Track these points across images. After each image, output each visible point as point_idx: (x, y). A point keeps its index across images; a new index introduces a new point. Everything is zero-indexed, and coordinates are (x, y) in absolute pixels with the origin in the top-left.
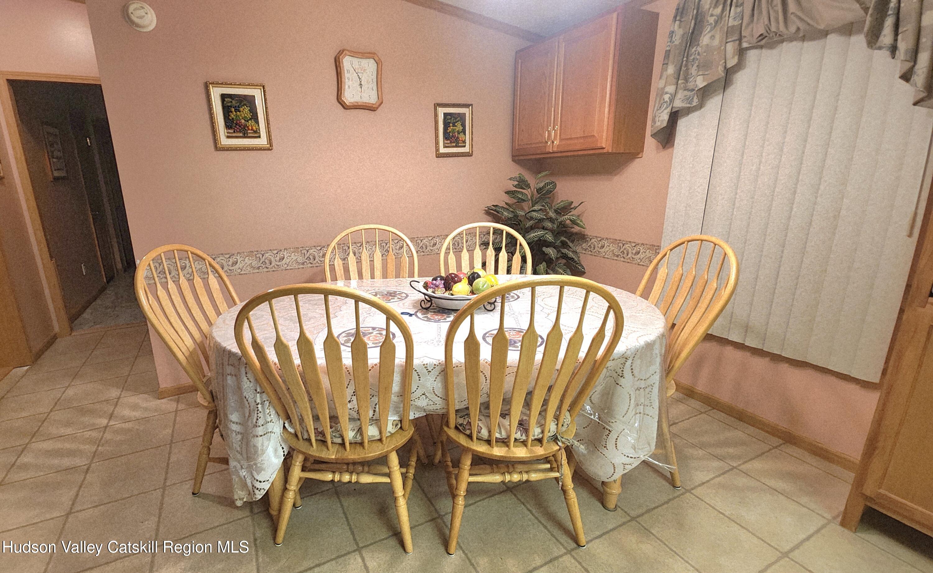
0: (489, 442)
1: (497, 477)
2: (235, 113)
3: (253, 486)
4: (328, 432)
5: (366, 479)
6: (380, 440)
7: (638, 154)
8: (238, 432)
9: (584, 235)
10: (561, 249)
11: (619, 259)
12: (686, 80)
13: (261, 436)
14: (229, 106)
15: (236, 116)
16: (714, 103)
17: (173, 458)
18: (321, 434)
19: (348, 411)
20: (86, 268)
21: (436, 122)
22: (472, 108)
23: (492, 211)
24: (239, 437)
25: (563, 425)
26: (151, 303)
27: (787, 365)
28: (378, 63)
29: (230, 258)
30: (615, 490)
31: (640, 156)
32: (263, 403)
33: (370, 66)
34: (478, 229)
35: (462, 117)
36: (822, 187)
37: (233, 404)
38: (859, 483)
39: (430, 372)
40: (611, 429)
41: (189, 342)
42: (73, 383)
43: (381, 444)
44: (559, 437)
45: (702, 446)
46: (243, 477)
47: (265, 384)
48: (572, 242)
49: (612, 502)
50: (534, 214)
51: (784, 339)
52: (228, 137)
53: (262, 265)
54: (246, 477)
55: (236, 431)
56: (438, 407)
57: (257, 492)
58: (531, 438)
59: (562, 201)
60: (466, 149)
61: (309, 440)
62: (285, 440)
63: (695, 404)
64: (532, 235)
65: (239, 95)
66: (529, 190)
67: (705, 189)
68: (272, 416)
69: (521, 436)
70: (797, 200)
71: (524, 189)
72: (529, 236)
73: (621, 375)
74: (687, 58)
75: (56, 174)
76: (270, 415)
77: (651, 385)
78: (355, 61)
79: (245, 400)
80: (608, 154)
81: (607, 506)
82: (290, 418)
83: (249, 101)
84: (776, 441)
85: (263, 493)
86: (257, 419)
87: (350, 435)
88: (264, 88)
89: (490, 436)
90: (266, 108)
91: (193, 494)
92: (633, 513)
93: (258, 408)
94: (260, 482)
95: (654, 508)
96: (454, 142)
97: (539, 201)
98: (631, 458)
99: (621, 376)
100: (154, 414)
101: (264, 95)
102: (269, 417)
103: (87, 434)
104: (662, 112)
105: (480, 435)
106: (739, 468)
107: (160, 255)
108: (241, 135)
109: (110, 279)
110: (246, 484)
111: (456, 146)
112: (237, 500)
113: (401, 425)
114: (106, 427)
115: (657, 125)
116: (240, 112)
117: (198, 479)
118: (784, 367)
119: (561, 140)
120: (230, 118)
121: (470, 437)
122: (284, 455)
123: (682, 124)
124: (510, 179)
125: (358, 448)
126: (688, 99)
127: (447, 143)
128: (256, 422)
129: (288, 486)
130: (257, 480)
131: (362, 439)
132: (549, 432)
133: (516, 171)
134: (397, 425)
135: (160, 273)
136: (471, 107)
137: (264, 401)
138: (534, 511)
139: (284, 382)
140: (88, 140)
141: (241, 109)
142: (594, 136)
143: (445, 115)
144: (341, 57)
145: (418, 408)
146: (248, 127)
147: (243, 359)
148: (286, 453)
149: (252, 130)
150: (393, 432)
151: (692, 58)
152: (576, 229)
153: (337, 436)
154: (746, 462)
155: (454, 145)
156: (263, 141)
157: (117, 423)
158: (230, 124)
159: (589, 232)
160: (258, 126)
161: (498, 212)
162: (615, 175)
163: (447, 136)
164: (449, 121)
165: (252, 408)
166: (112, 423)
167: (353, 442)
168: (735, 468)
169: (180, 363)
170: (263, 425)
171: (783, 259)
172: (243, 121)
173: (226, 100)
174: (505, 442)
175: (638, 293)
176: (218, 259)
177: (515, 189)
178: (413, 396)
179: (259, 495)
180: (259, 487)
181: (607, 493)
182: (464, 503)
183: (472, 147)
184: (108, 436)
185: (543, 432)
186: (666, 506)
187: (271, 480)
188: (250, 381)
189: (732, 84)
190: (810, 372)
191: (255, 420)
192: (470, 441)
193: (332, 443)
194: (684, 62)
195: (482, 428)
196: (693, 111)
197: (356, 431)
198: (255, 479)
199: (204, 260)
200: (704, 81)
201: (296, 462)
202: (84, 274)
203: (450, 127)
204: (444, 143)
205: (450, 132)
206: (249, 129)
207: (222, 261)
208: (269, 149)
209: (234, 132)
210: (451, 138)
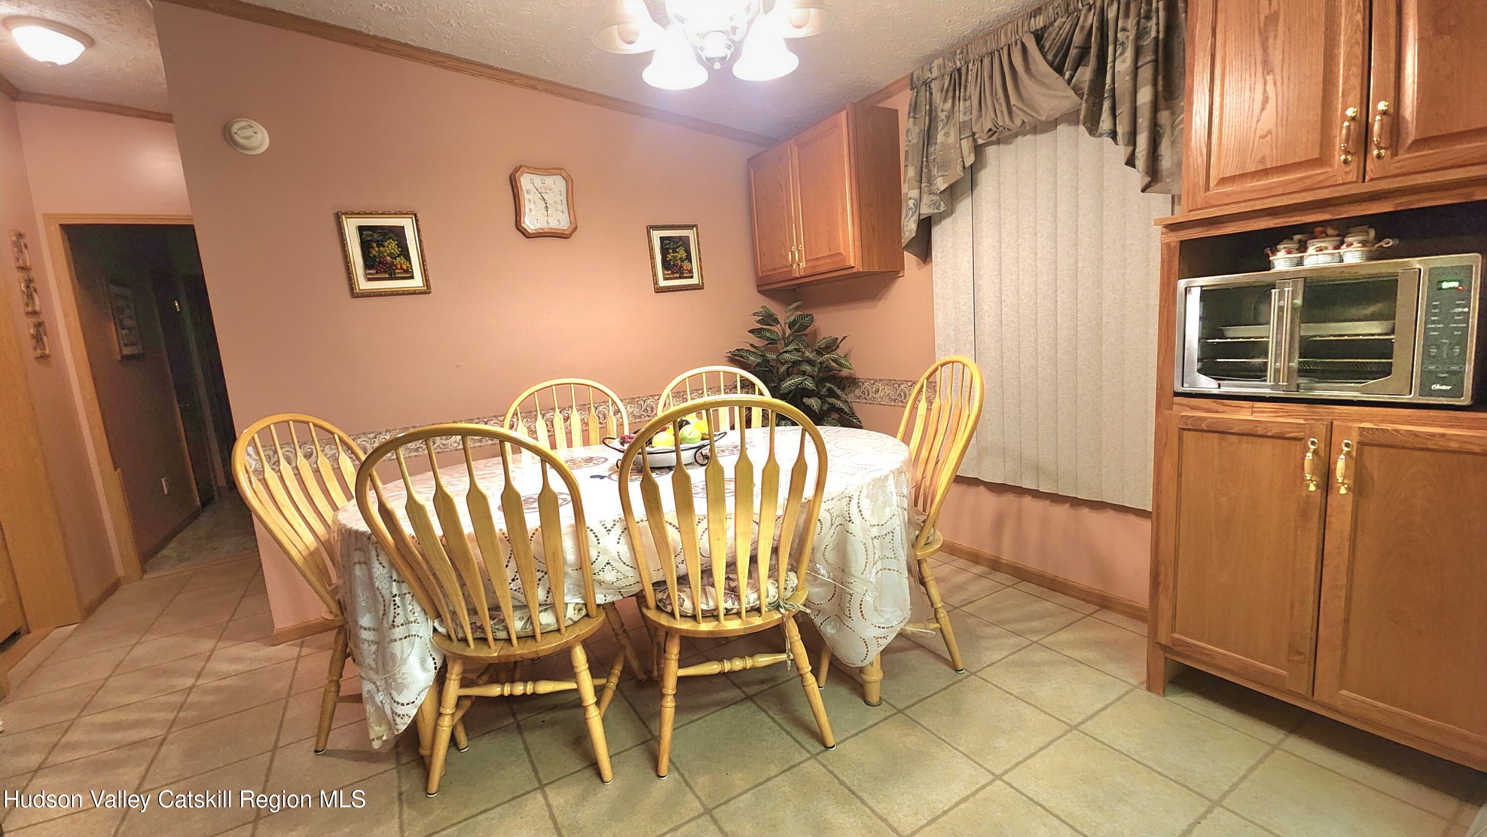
0: (694, 617)
1: (715, 666)
2: (377, 249)
3: (393, 712)
4: (488, 624)
5: (546, 687)
6: (558, 630)
7: (899, 272)
8: (372, 641)
9: (855, 379)
10: (827, 399)
11: (897, 404)
12: (930, 182)
13: (401, 639)
14: (369, 241)
15: (379, 252)
16: (964, 207)
17: (290, 715)
18: (478, 628)
19: (509, 592)
20: (170, 485)
21: (651, 249)
22: (697, 229)
23: (737, 358)
24: (373, 648)
25: (786, 589)
26: (254, 486)
27: (1087, 510)
28: (569, 181)
29: (375, 437)
30: (874, 675)
31: (901, 274)
32: (403, 596)
33: (556, 185)
34: (704, 374)
35: (684, 242)
36: (1080, 292)
37: (363, 604)
38: (1154, 631)
39: (609, 530)
40: (851, 592)
41: (309, 539)
42: (143, 639)
43: (559, 635)
44: (782, 604)
45: (998, 624)
46: (380, 704)
47: (403, 568)
48: (843, 389)
49: (874, 693)
50: (787, 356)
51: (1077, 477)
52: (369, 280)
53: (422, 445)
54: (384, 702)
55: (368, 641)
56: (632, 581)
57: (398, 720)
58: (745, 606)
59: (824, 338)
60: (695, 281)
61: (465, 640)
62: (437, 647)
63: (1002, 577)
64: (788, 383)
65: (382, 226)
66: (778, 326)
67: (970, 306)
68: (416, 614)
69: (733, 604)
70: (1060, 310)
71: (772, 325)
72: (785, 385)
73: (848, 519)
74: (927, 158)
75: (127, 351)
76: (414, 613)
77: (891, 532)
78: (537, 179)
79: (378, 592)
80: (858, 273)
81: (870, 701)
82: (441, 616)
83: (398, 233)
84: (1090, 608)
85: (408, 721)
86: (395, 617)
87: (517, 625)
88: (416, 216)
89: (694, 609)
90: (420, 241)
91: (316, 751)
92: (900, 706)
93: (394, 601)
94: (403, 705)
95: (928, 697)
96: (677, 273)
97: (793, 340)
98: (883, 628)
99: (850, 521)
100: (265, 664)
101: (417, 224)
102: (412, 616)
103: (163, 699)
104: (909, 220)
105: (682, 609)
106: (1040, 642)
107: (269, 426)
108: (387, 276)
109: (207, 501)
110: (384, 712)
111: (680, 278)
112: (373, 740)
113: (587, 610)
114: (191, 688)
116: (384, 247)
117: (324, 730)
118: (1085, 511)
119: (807, 261)
120: (371, 255)
121: (672, 614)
122: (436, 668)
123: (938, 234)
124: (754, 314)
125: (530, 642)
126: (935, 204)
127: (668, 274)
128: (394, 621)
129: (442, 710)
130: (398, 703)
131: (534, 630)
132: (767, 597)
133: (761, 303)
134: (580, 609)
135: (274, 464)
136: (695, 228)
137: (405, 594)
138: (777, 718)
139: (423, 555)
140: (177, 304)
141: (386, 244)
142: (840, 253)
143: (662, 239)
144: (517, 175)
145: (609, 587)
146: (396, 266)
147: (373, 537)
148: (438, 666)
149: (401, 268)
150: (576, 620)
151: (933, 157)
152: (845, 373)
153: (501, 628)
154: (1047, 636)
155: (678, 275)
156: (417, 282)
157: (209, 681)
158: (370, 263)
159: (859, 374)
160: (410, 263)
161: (741, 357)
162: (880, 299)
163: (666, 265)
164: (668, 246)
165: (387, 602)
166: (200, 682)
167: (522, 634)
168: (1036, 642)
169: (295, 564)
170: (402, 625)
171: (1059, 380)
172: (389, 258)
173: (365, 233)
174: (712, 615)
175: (899, 435)
176: (359, 441)
177: (760, 326)
178: (598, 566)
179: (402, 726)
180: (401, 713)
181: (864, 681)
182: (674, 705)
183: (702, 278)
184: (193, 698)
185: (759, 598)
186: (943, 692)
187: (418, 703)
188: (384, 567)
189: (978, 185)
190: (1111, 514)
191: (391, 619)
192: (673, 620)
193: (495, 639)
194: (925, 163)
195: (684, 600)
196: (944, 218)
197: (525, 619)
198: (395, 701)
199: (332, 433)
200: (944, 183)
201: (452, 674)
202: (166, 492)
203: (669, 253)
204: (664, 274)
205: (670, 260)
206: (397, 269)
207: (364, 443)
208: (425, 293)
209: (377, 273)
210: (673, 267)
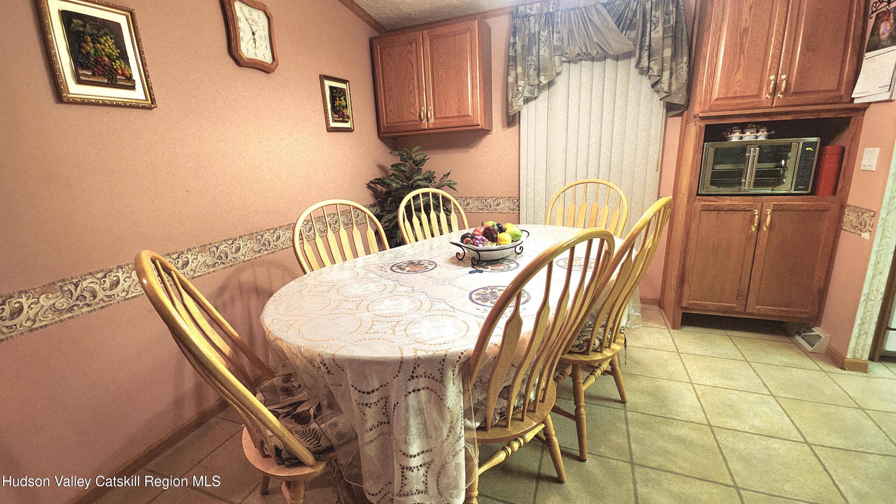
2: (91, 45)
11: (483, 211)
12: (528, 78)
15: (93, 49)
16: (543, 96)
21: (324, 96)
28: (268, 17)
29: (105, 277)
31: (490, 133)
33: (261, 19)
34: (420, 195)
35: (343, 92)
52: (81, 82)
60: (349, 124)
65: (93, 17)
66: (410, 162)
78: (246, 9)
83: (112, 30)
88: (131, 14)
96: (340, 117)
101: (133, 25)
104: (519, 99)
115: (514, 108)
116: (98, 44)
119: (436, 118)
120: (83, 52)
127: (336, 118)
136: (348, 84)
141: (101, 41)
142: (469, 115)
143: (330, 88)
146: (116, 70)
149: (121, 74)
151: (529, 63)
155: (341, 119)
156: (139, 94)
158: (83, 61)
160: (130, 69)
161: (385, 184)
163: (333, 110)
164: (334, 95)
172: (106, 59)
173: (71, 22)
183: (353, 123)
194: (526, 66)
200: (545, 80)
203: (336, 101)
204: (333, 117)
205: (337, 106)
206: (119, 74)
207: (92, 285)
208: (148, 108)
209: (94, 75)
210: (338, 112)
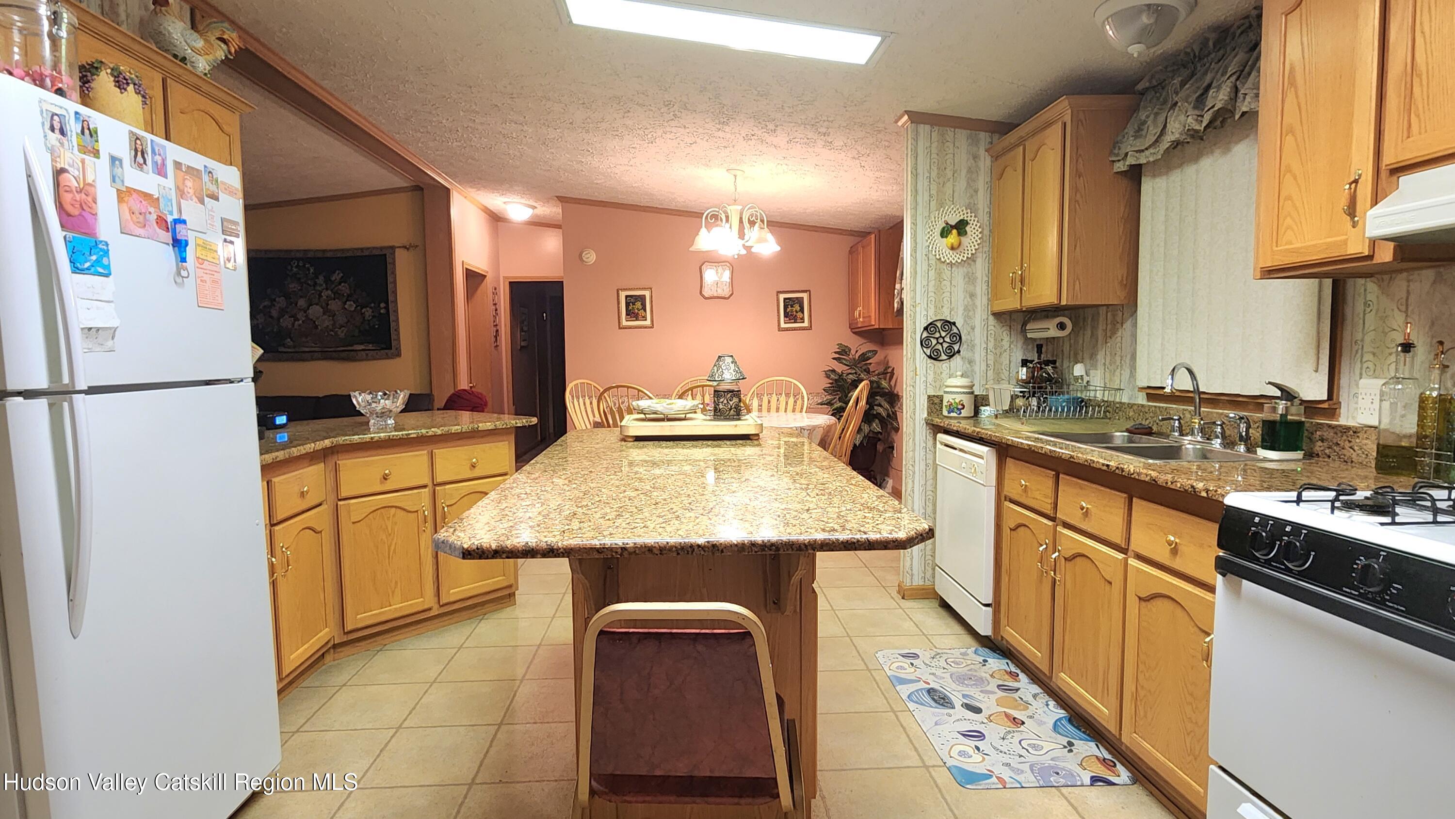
28: (731, 268)
33: (725, 271)
34: (775, 381)
60: (806, 324)
75: (523, 344)
88: (651, 290)
101: (651, 294)
111: (795, 322)
119: (863, 318)
136: (808, 292)
143: (785, 299)
144: (703, 267)
177: (838, 356)
208: (651, 328)
210: (790, 316)
